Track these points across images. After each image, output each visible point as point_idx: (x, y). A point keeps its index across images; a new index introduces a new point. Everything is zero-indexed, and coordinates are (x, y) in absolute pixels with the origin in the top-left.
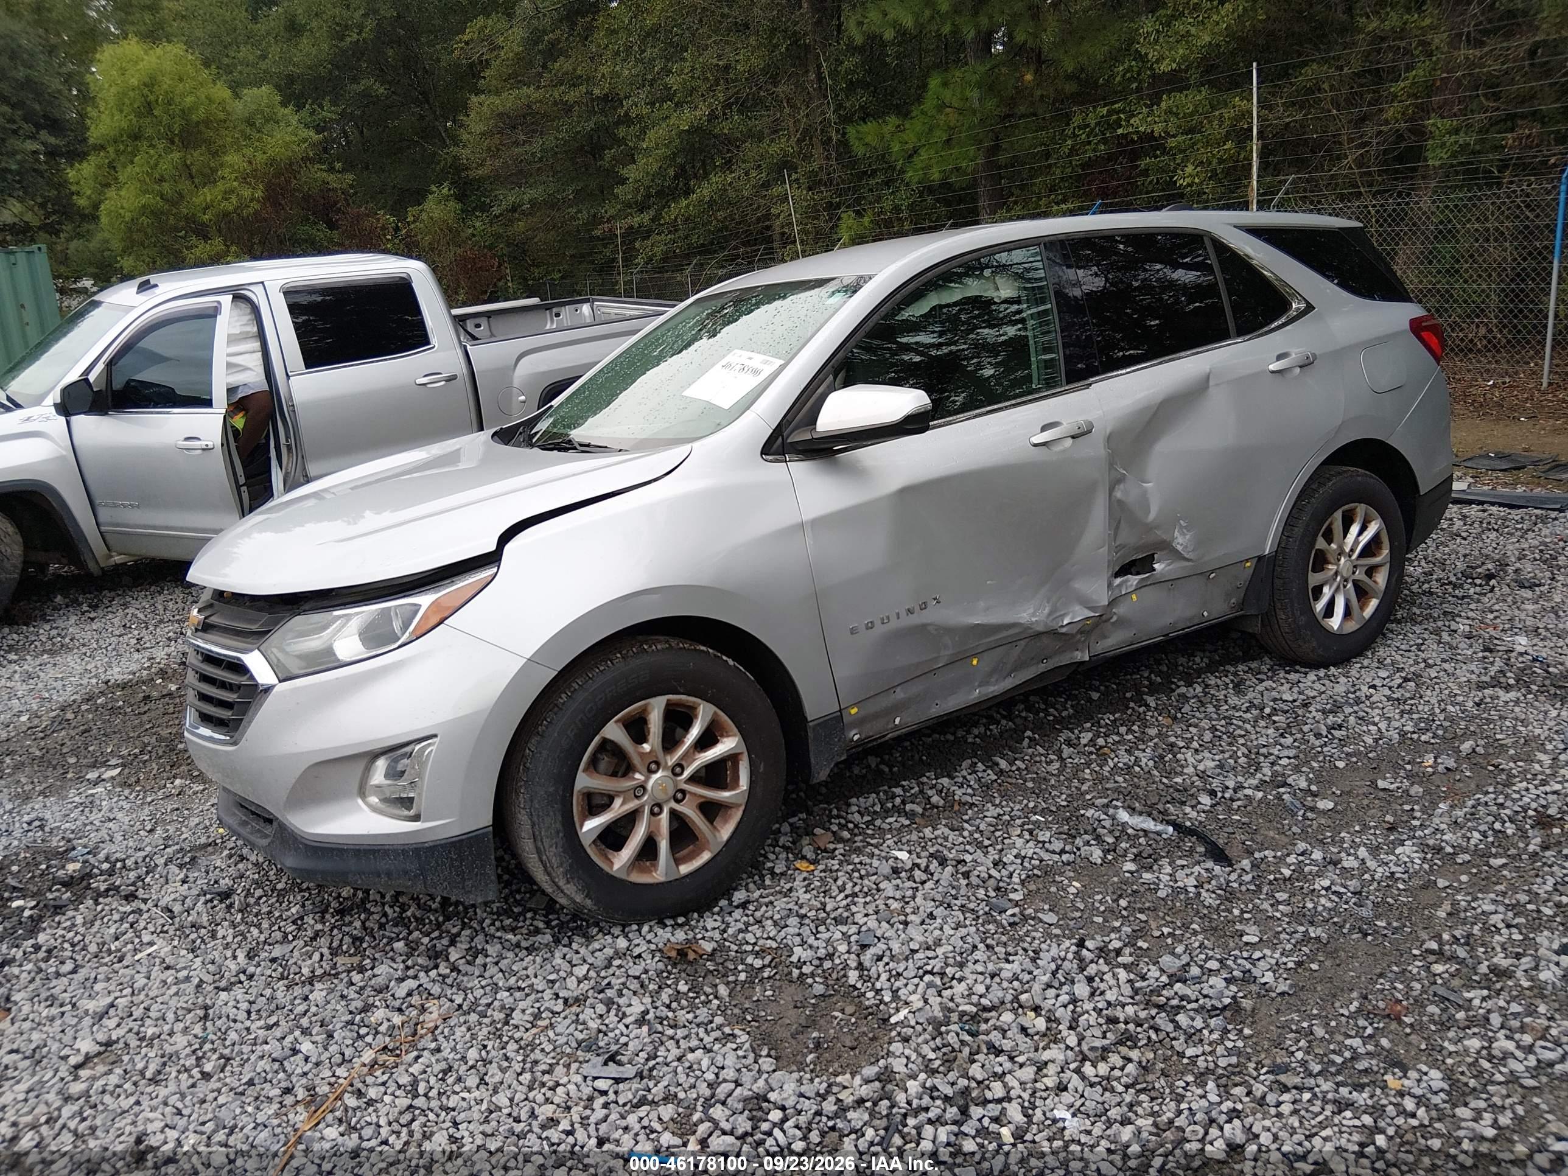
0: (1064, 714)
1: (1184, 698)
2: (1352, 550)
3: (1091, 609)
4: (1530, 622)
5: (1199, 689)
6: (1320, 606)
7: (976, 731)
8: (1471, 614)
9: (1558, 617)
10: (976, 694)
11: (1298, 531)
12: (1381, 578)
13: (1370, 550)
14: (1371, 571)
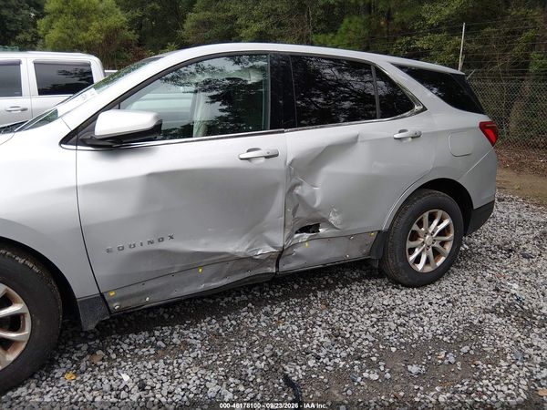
0: (277, 295)
1: (338, 294)
2: (433, 232)
3: (274, 248)
4: (523, 277)
5: (346, 290)
6: (412, 258)
7: (226, 299)
8: (495, 268)
9: (537, 276)
10: (202, 287)
11: (403, 219)
12: (448, 247)
13: (443, 233)
14: (443, 243)
